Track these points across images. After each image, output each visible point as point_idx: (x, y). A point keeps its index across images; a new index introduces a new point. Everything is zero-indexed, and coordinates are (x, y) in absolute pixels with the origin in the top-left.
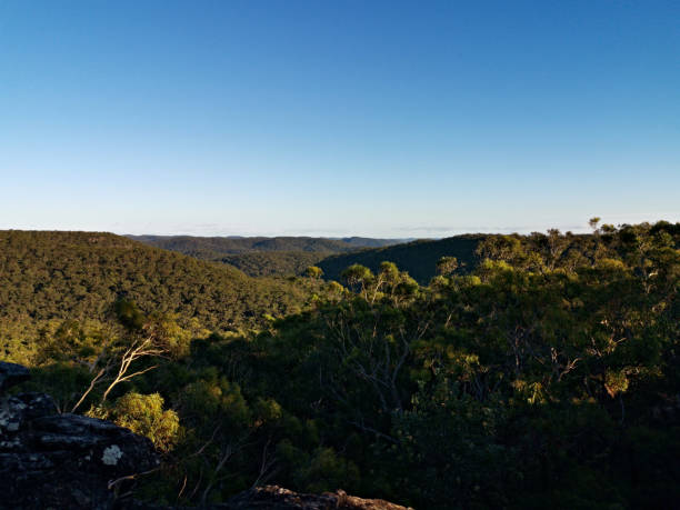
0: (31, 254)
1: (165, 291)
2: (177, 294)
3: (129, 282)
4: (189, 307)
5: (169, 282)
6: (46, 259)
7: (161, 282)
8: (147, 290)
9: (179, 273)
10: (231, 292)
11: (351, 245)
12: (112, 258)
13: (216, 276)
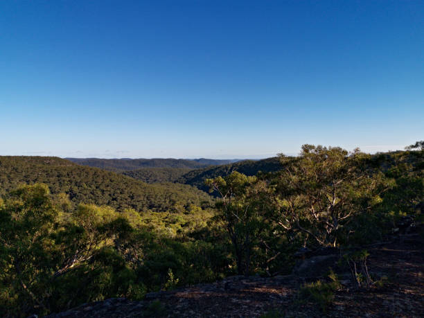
0: (14, 171)
1: (99, 193)
2: (107, 194)
3: (77, 188)
4: (115, 202)
5: (101, 187)
6: (24, 174)
7: (97, 188)
8: (88, 192)
9: (108, 181)
10: (141, 193)
11: (201, 164)
12: (65, 173)
13: (130, 183)
